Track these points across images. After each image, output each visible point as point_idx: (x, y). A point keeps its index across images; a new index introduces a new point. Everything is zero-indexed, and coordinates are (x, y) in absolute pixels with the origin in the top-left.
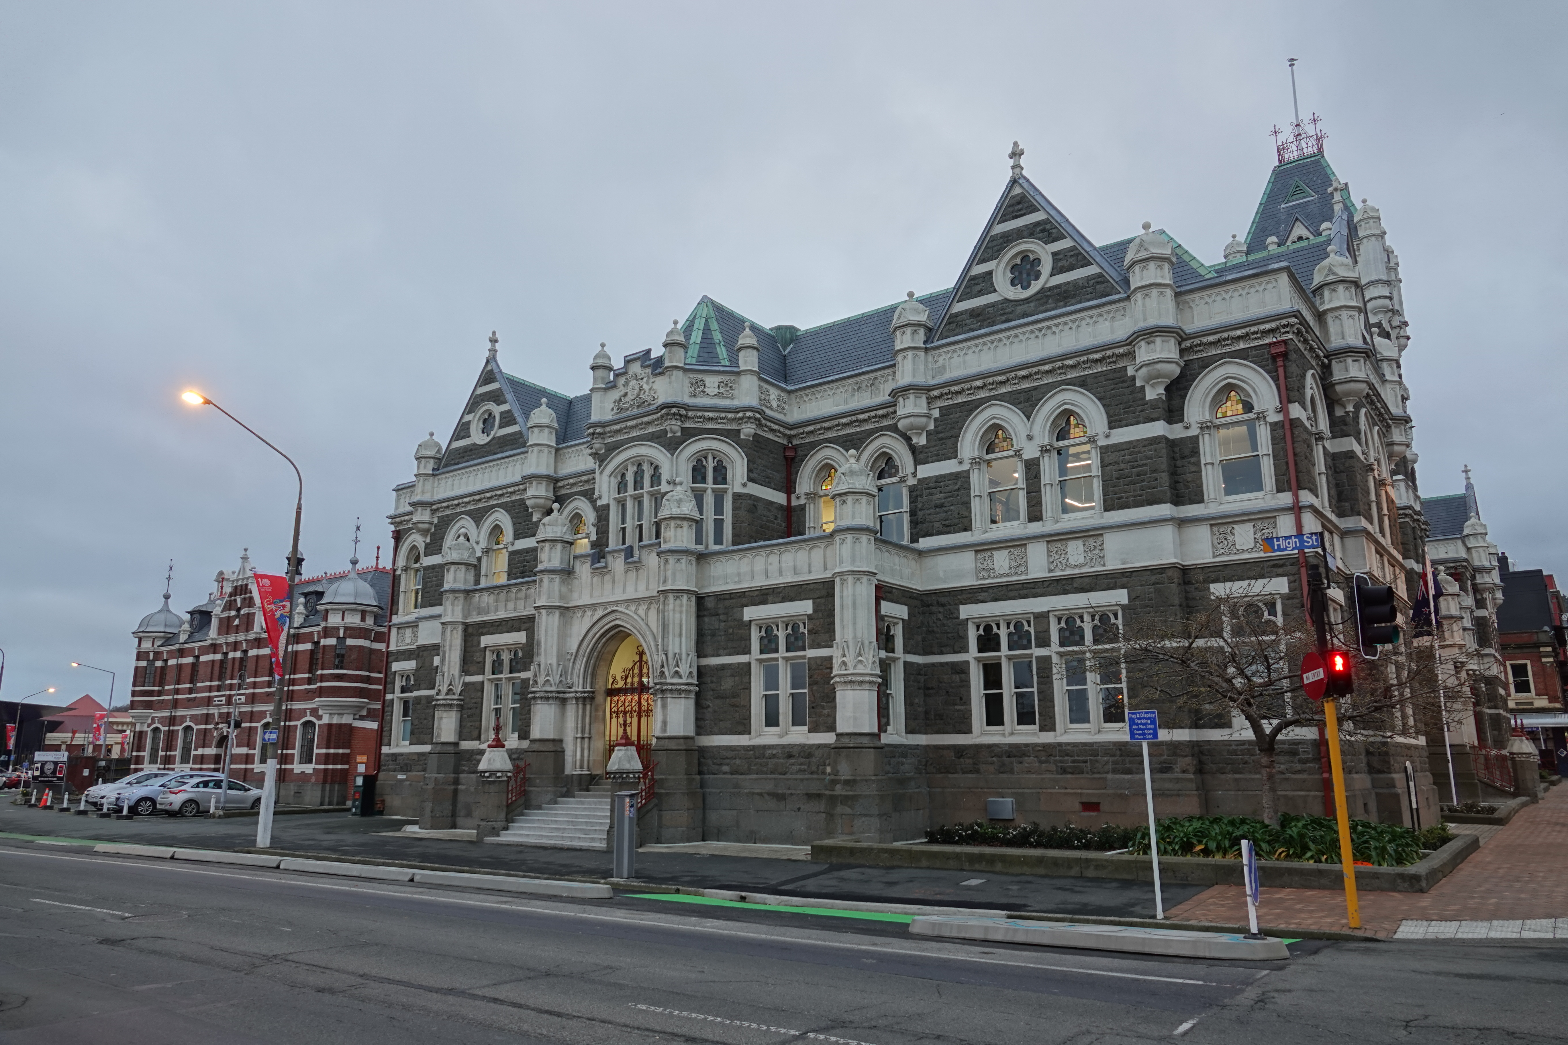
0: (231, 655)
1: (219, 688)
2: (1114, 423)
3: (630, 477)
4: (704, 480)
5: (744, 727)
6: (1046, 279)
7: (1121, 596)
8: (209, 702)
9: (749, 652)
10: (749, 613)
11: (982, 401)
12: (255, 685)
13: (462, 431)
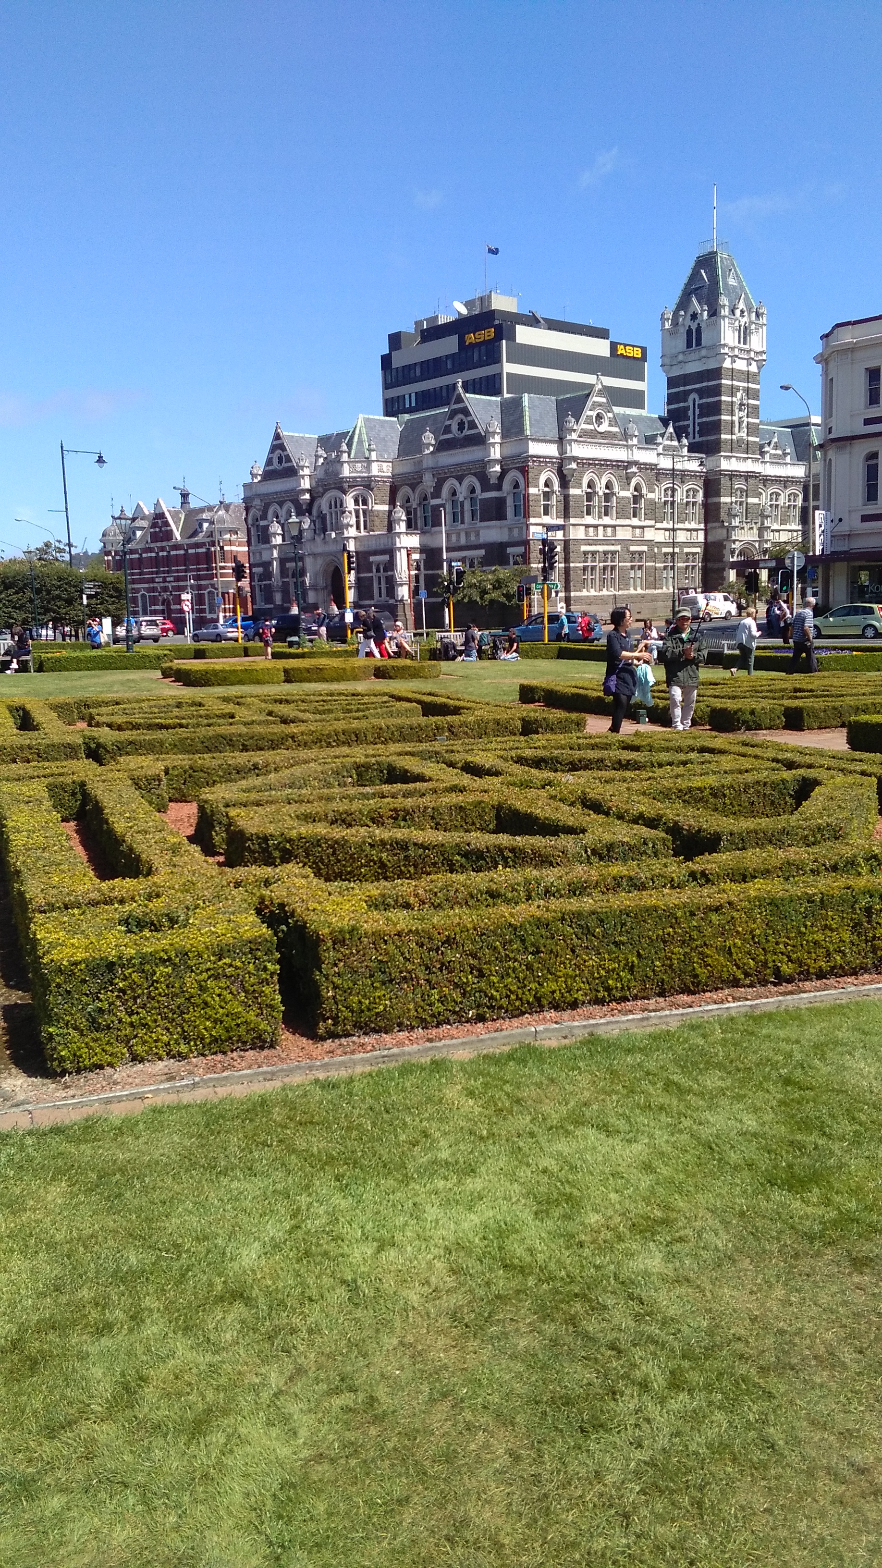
0: (161, 554)
1: (157, 573)
2: (483, 490)
3: (333, 503)
4: (358, 505)
5: (372, 598)
6: (467, 432)
7: (482, 552)
8: (152, 581)
9: (371, 571)
10: (372, 559)
11: (448, 478)
12: (178, 571)
13: (269, 462)
